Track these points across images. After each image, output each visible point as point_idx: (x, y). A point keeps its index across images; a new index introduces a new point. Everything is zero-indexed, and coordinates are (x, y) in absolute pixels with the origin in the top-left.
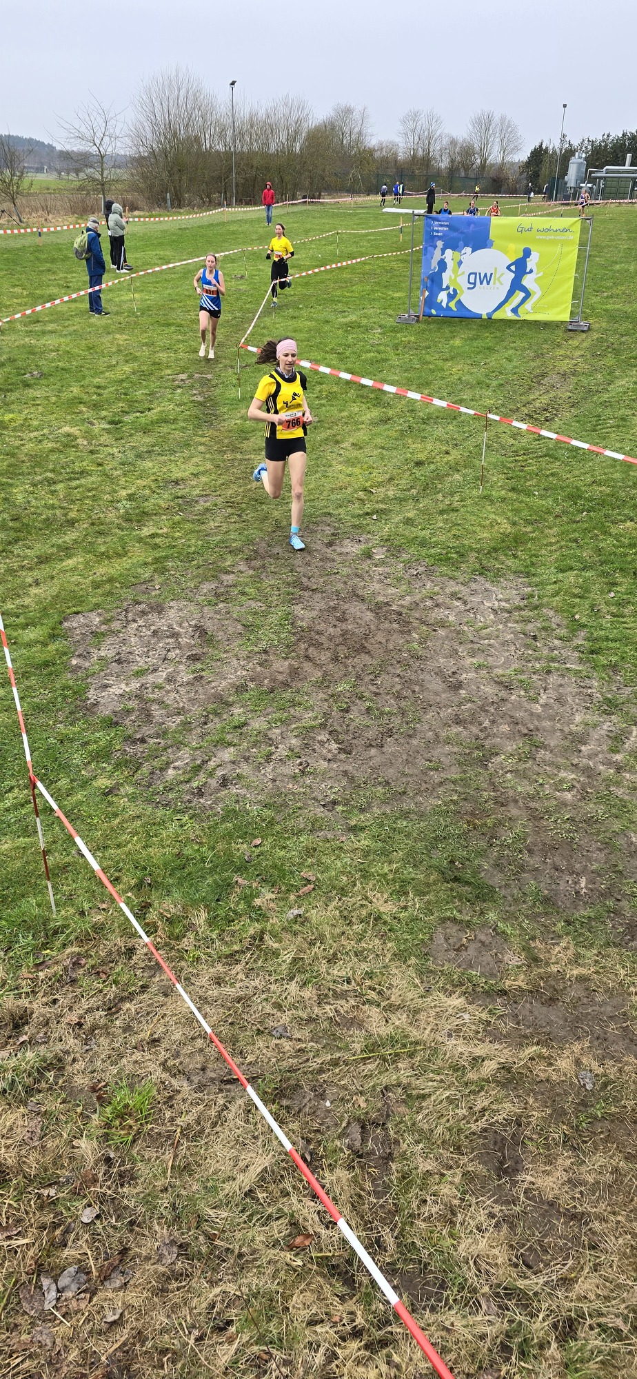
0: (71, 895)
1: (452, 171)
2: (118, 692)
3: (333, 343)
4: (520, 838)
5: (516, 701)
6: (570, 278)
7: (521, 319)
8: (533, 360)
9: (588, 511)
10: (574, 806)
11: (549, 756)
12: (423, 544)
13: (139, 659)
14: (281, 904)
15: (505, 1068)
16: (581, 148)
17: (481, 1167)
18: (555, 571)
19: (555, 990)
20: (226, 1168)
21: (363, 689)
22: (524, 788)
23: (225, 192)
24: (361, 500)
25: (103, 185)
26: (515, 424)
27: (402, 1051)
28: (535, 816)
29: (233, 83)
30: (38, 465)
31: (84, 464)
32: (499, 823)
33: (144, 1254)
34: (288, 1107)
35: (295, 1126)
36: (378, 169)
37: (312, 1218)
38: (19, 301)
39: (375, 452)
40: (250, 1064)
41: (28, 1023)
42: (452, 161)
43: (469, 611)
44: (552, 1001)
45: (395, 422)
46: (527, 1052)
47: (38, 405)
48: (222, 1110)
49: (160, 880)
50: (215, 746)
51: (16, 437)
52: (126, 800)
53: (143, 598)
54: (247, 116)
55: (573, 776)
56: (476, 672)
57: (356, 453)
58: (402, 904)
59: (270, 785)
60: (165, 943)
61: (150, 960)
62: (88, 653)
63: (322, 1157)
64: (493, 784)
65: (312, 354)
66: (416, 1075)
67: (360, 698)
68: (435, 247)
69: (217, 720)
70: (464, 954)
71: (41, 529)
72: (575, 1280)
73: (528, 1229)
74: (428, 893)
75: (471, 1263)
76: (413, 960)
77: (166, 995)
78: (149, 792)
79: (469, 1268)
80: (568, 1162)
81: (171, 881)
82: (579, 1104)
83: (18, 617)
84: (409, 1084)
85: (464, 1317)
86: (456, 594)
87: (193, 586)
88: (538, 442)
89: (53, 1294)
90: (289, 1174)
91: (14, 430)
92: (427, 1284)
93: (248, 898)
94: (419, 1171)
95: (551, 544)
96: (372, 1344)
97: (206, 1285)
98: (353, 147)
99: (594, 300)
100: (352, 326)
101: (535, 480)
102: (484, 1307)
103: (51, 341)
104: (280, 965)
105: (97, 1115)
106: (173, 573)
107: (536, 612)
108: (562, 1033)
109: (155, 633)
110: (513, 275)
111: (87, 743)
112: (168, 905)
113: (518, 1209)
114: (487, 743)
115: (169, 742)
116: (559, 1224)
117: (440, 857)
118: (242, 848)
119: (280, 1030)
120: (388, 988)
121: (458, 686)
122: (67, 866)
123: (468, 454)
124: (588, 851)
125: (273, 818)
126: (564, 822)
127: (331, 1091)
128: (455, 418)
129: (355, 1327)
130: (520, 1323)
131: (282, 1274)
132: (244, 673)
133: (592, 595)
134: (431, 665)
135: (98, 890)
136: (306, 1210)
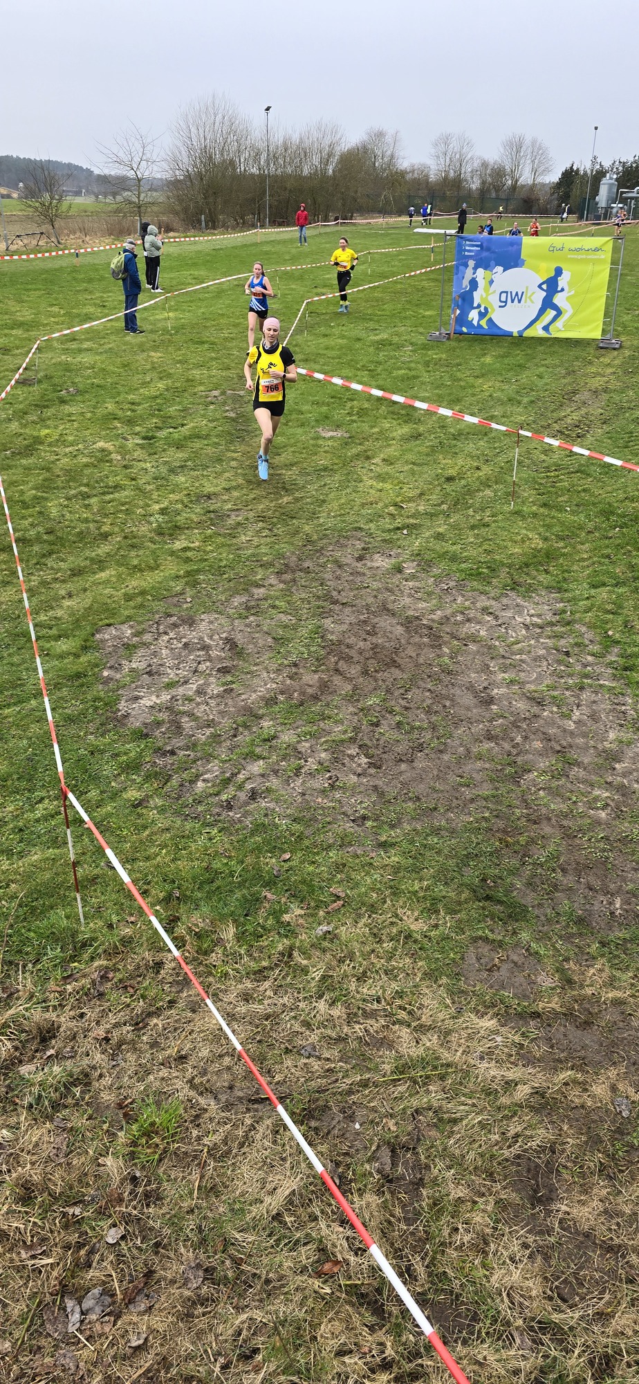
0: (100, 908)
1: (483, 192)
2: (149, 703)
3: (363, 360)
4: (554, 857)
5: (548, 717)
6: (601, 297)
7: (552, 336)
8: (564, 377)
9: (621, 527)
10: (608, 825)
11: (582, 773)
12: (454, 558)
13: (169, 671)
14: (310, 920)
15: (538, 1092)
16: (612, 169)
17: (514, 1195)
18: (587, 586)
19: (590, 1013)
20: (253, 1190)
21: (393, 703)
22: (557, 805)
23: (259, 213)
24: (391, 515)
25: (139, 207)
26: (547, 440)
27: (433, 1073)
28: (568, 835)
29: (268, 109)
30: (73, 479)
31: (118, 478)
32: (532, 841)
33: (170, 1277)
34: (316, 1129)
35: (324, 1148)
36: (409, 190)
37: (341, 1245)
38: (56, 320)
39: (406, 468)
40: (278, 1083)
41: (55, 1037)
42: (483, 183)
43: (500, 626)
44: (587, 1024)
45: (426, 438)
46: (562, 1076)
47: (73, 421)
48: (250, 1130)
49: (188, 893)
50: (244, 759)
51: (51, 452)
52: (155, 812)
53: (174, 611)
54: (281, 141)
55: (607, 794)
56: (508, 687)
57: (388, 469)
58: (432, 922)
59: (299, 799)
60: (193, 958)
61: (178, 975)
62: (120, 665)
63: (351, 1181)
64: (525, 801)
65: (343, 371)
66: (447, 1098)
67: (390, 712)
68: (466, 266)
69: (246, 733)
70: (496, 973)
71: (74, 542)
72: (611, 1315)
73: (563, 1260)
74: (460, 911)
75: (504, 1295)
76: (444, 980)
77: (194, 1011)
78: (179, 804)
79: (502, 1301)
80: (604, 1192)
81: (199, 895)
82: (615, 1132)
83: (51, 628)
84: (440, 1107)
85: (497, 1350)
86: (487, 608)
87: (224, 599)
88: (569, 458)
89: (76, 1317)
90: (317, 1197)
91: (50, 445)
92: (459, 1315)
93: (276, 914)
94: (451, 1197)
95: (583, 560)
96: (402, 1376)
97: (232, 1311)
98: (385, 169)
99: (626, 318)
100: (382, 344)
101: (567, 496)
102: (518, 1341)
103: (86, 359)
104: (309, 982)
105: (123, 1133)
106: (204, 586)
107: (568, 628)
108: (598, 1058)
109: (186, 645)
110: (545, 294)
111: (117, 755)
112: (197, 919)
113: (552, 1239)
114: (519, 759)
115: (199, 754)
116: (595, 1256)
117: (471, 875)
118: (271, 863)
119: (308, 1048)
120: (419, 1008)
121: (490, 701)
122: (95, 878)
123: (500, 470)
124: (623, 871)
125: (302, 833)
126: (599, 842)
127: (361, 1113)
128: (486, 434)
129: (385, 1358)
130: (555, 1358)
131: (310, 1302)
132: (274, 686)
133: (625, 611)
134: (462, 679)
135: (127, 903)
136: (335, 1236)
